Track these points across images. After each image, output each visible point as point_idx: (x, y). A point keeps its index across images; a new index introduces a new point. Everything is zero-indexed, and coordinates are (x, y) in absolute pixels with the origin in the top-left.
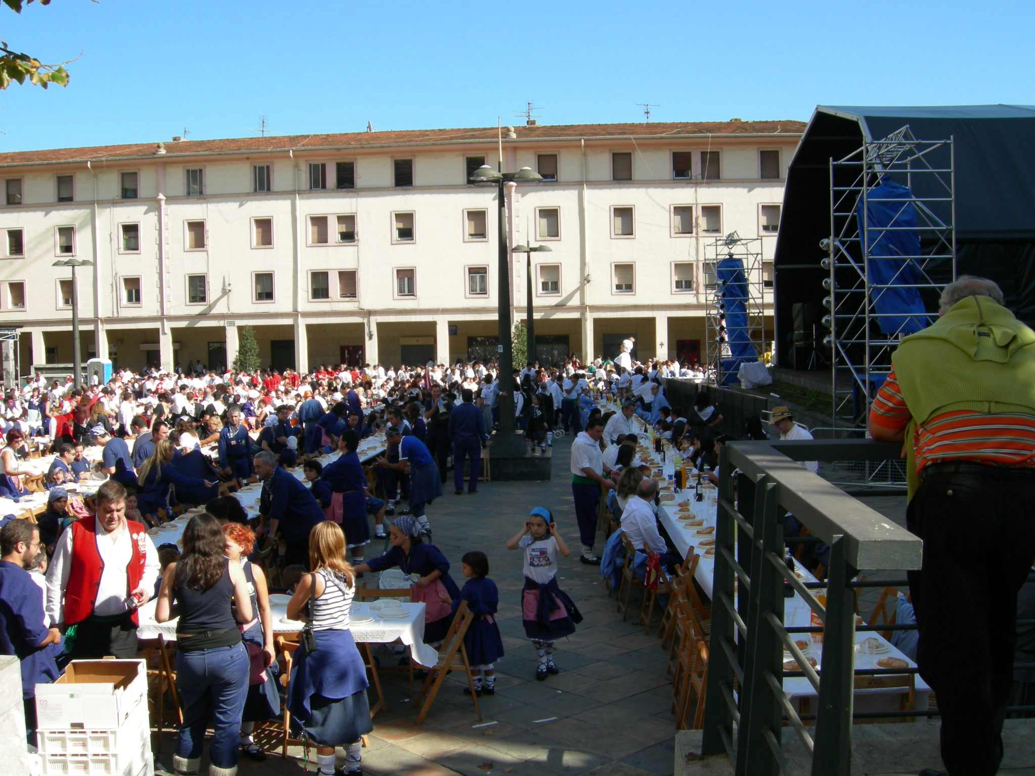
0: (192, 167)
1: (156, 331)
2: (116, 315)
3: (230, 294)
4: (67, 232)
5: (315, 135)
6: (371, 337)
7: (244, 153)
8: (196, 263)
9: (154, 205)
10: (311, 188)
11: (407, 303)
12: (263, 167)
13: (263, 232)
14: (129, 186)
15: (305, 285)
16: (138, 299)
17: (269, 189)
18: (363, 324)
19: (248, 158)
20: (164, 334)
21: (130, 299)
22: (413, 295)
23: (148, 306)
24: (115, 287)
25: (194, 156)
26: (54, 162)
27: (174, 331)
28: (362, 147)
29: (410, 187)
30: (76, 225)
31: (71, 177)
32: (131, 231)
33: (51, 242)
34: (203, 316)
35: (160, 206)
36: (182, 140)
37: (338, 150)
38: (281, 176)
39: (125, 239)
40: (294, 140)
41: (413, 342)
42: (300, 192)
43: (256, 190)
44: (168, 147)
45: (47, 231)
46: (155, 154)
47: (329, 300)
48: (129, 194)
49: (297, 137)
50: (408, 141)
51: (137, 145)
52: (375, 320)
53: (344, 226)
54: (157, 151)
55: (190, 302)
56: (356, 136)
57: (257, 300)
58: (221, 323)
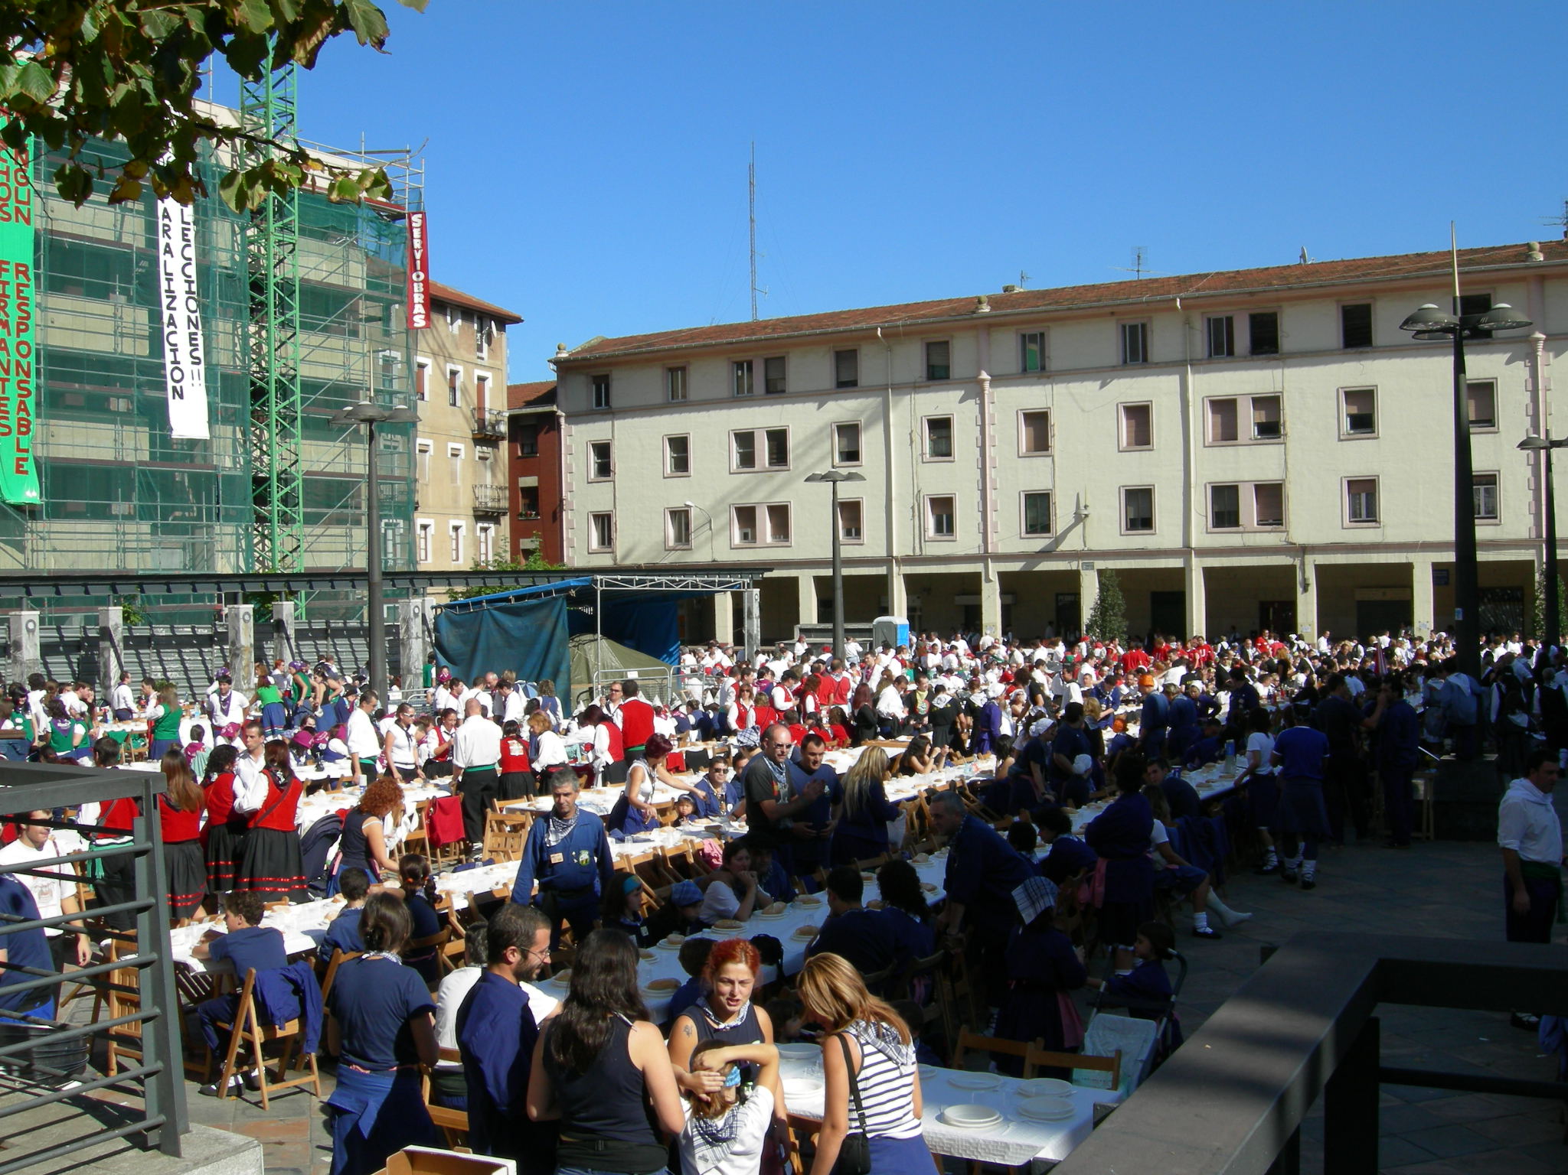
0: (1030, 330)
1: (977, 576)
2: (918, 552)
3: (1088, 521)
4: (849, 432)
5: (1217, 273)
6: (1305, 589)
7: (1106, 306)
8: (1035, 475)
9: (975, 391)
10: (1210, 355)
11: (1366, 534)
12: (1136, 326)
13: (1138, 425)
14: (937, 360)
15: (1202, 506)
16: (950, 529)
17: (1145, 360)
18: (1293, 567)
19: (1113, 314)
20: (988, 580)
21: (939, 529)
22: (1375, 521)
23: (966, 539)
24: (917, 512)
25: (1032, 313)
26: (830, 330)
27: (1002, 576)
28: (1290, 289)
29: (1368, 349)
30: (862, 420)
31: (855, 351)
32: (940, 427)
33: (827, 446)
34: (1046, 554)
35: (983, 390)
36: (1017, 290)
37: (1251, 294)
38: (1164, 339)
39: (931, 440)
40: (1183, 282)
41: (1377, 595)
42: (1197, 364)
43: (1125, 362)
44: (994, 302)
45: (821, 430)
46: (974, 312)
47: (1240, 529)
48: (937, 374)
49: (1191, 277)
50: (1364, 275)
51: (950, 301)
52: (1312, 560)
53: (1263, 413)
54: (977, 308)
55: (1027, 533)
56: (1282, 272)
57: (1127, 529)
58: (1074, 565)
